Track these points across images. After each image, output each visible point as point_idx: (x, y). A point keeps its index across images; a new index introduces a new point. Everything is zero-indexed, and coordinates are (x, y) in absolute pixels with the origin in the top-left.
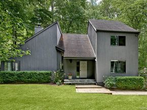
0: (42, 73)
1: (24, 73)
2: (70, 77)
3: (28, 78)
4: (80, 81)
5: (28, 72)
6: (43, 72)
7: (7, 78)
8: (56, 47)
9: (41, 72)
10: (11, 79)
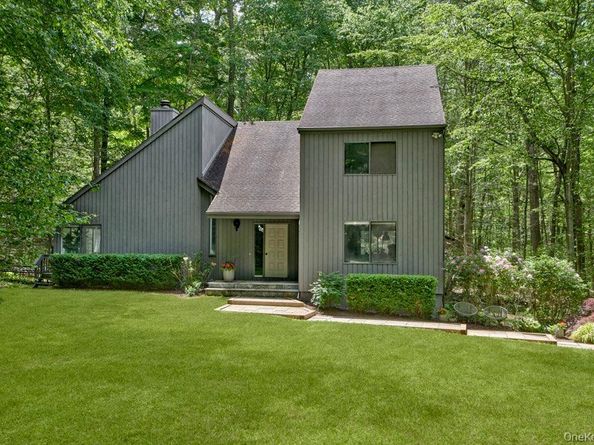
0: (153, 261)
1: (108, 258)
2: (229, 274)
3: (118, 275)
4: (255, 286)
5: (118, 256)
6: (157, 256)
7: (68, 272)
8: (199, 181)
9: (151, 257)
10: (77, 275)
